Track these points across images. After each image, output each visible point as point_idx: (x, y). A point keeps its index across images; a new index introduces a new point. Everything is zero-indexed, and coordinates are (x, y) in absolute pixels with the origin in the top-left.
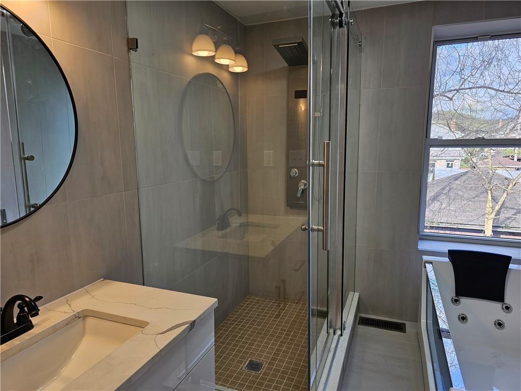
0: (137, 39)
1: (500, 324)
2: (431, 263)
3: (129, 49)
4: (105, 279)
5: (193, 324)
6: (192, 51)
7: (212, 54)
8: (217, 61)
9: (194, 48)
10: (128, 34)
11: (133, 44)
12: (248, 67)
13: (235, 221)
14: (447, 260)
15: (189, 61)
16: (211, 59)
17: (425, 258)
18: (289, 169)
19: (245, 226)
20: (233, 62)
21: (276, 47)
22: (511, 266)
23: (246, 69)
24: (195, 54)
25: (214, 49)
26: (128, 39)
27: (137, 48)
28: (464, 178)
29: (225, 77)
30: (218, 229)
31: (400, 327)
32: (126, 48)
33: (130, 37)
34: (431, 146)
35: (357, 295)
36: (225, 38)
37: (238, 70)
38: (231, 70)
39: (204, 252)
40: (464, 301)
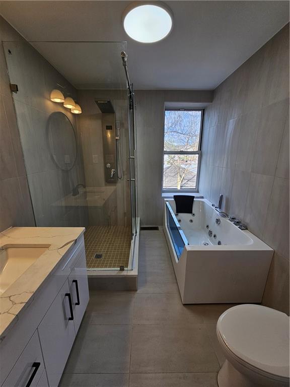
0: (17, 86)
1: (191, 221)
2: (167, 201)
3: (12, 91)
4: (13, 227)
5: (76, 241)
6: (50, 98)
7: (63, 101)
8: (65, 106)
9: (51, 97)
10: (10, 81)
11: (14, 88)
12: (82, 111)
13: (81, 190)
14: (173, 199)
15: (49, 103)
16: (61, 104)
17: (165, 199)
18: (105, 164)
19: (85, 193)
20: (74, 107)
21: (97, 102)
22: (194, 199)
23: (81, 112)
24: (52, 100)
25: (63, 98)
26: (10, 84)
27: (18, 91)
28: (170, 168)
29: (69, 115)
30: (73, 195)
31: (156, 229)
32: (9, 90)
33: (12, 83)
34: (165, 154)
35: (139, 218)
36: (68, 94)
37: (77, 112)
38: (72, 112)
39: (66, 207)
40: (180, 214)
